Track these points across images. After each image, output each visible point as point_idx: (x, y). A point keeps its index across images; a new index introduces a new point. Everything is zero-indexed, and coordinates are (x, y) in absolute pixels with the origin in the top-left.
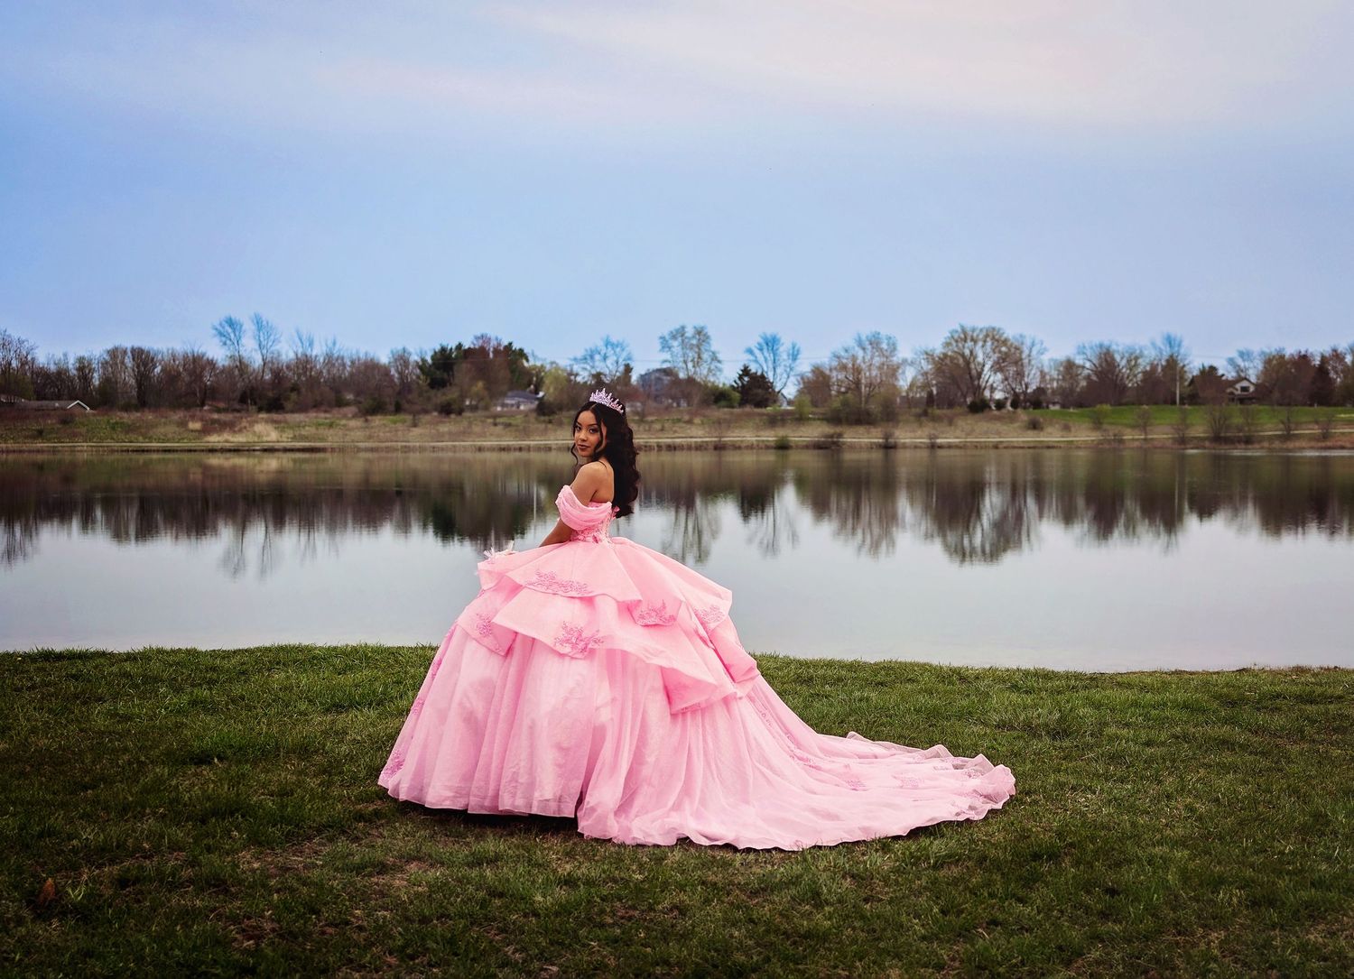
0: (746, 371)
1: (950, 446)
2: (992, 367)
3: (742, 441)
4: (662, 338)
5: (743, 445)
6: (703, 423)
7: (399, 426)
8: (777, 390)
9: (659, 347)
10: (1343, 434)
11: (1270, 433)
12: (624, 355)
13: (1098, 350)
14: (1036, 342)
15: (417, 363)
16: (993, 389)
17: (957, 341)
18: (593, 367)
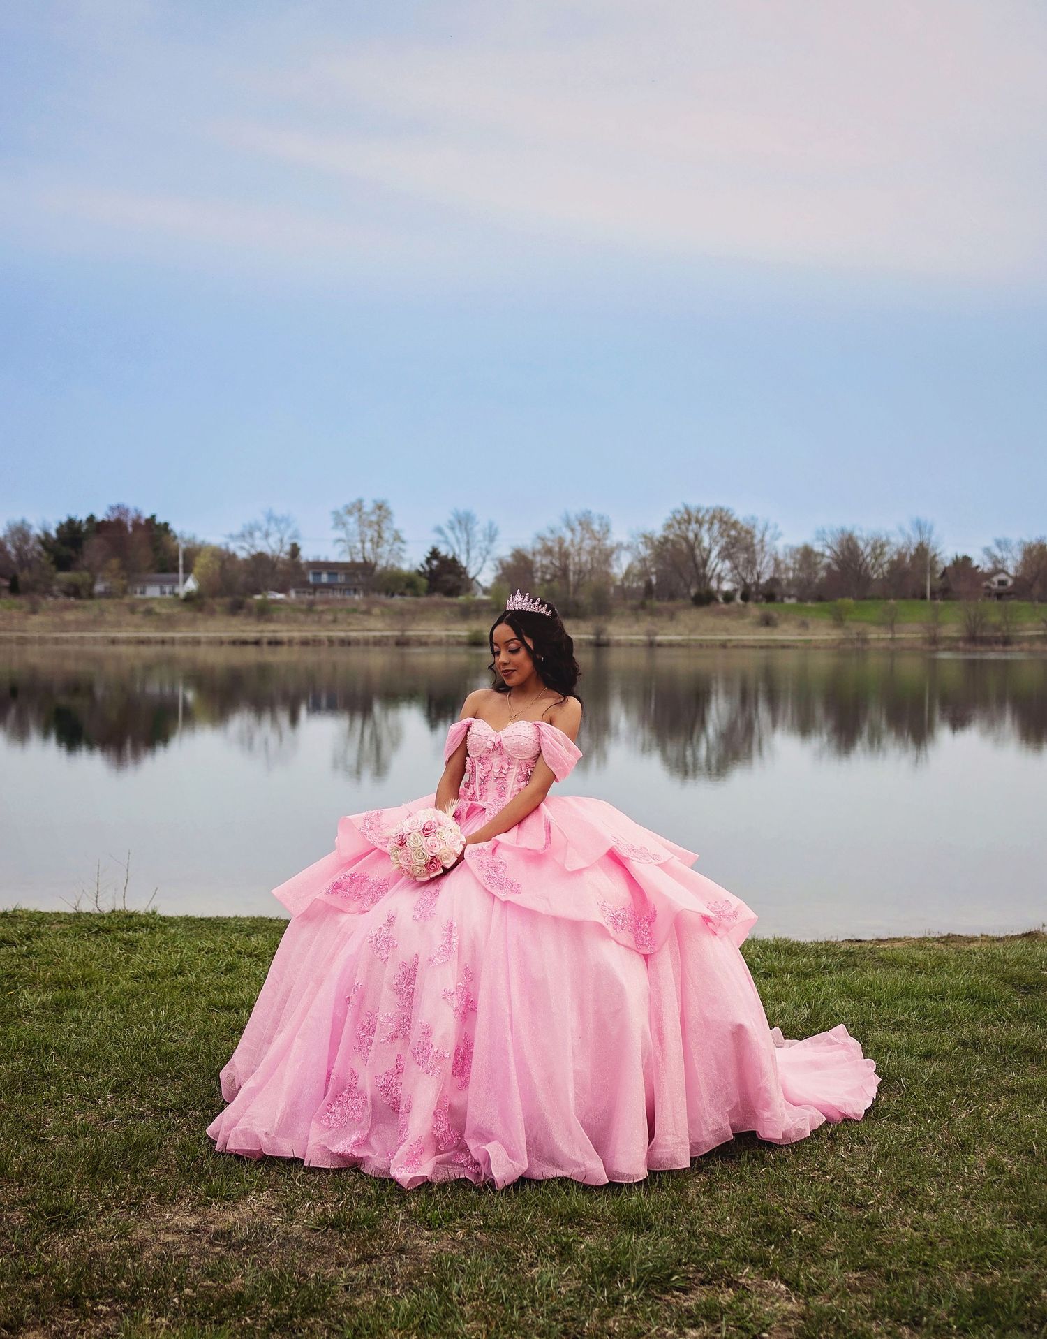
0: (434, 554)
1: (671, 645)
2: (720, 553)
3: (429, 636)
4: (336, 513)
5: (431, 640)
6: (383, 614)
7: (15, 612)
8: (471, 576)
9: (332, 523)
11: (1031, 633)
12: (289, 532)
13: (839, 536)
14: (770, 524)
15: (38, 537)
16: (720, 579)
17: (679, 523)
18: (252, 546)
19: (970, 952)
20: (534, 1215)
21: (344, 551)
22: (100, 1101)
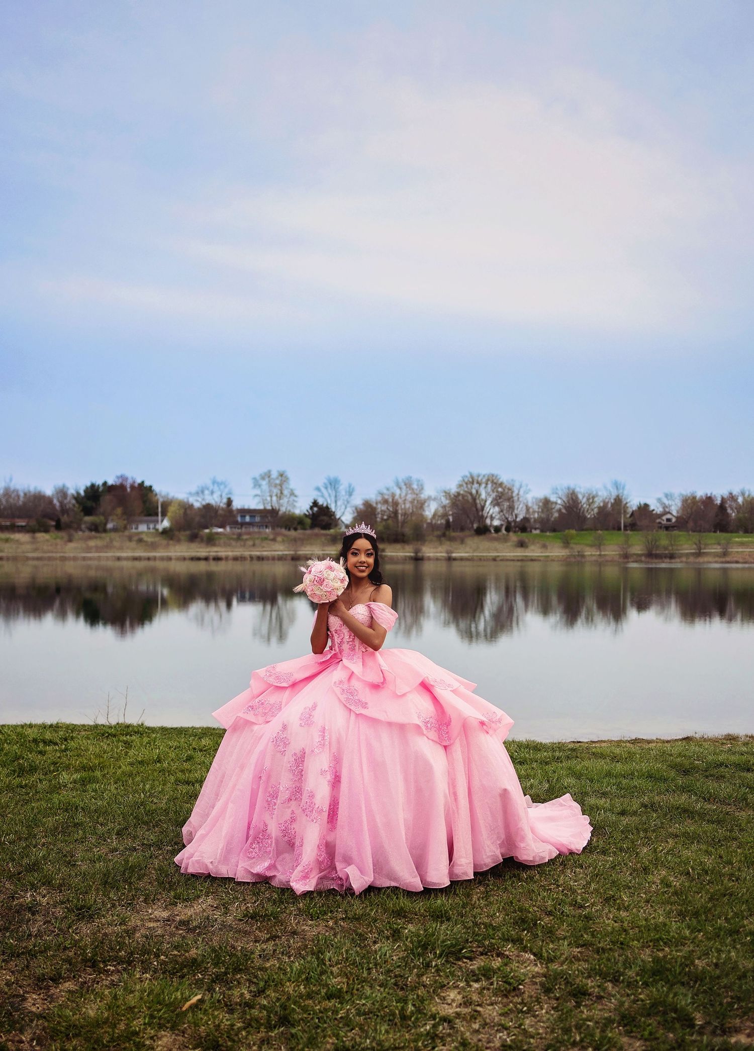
0: (315, 503)
1: (462, 559)
2: (492, 502)
3: (312, 555)
4: (255, 479)
6: (283, 541)
7: (58, 541)
8: (338, 517)
9: (252, 485)
10: (737, 552)
11: (687, 551)
12: (226, 490)
13: (566, 491)
14: (524, 484)
15: (73, 495)
16: (492, 518)
17: (467, 484)
18: (203, 499)
19: (649, 749)
20: (377, 911)
21: (259, 502)
22: (109, 840)
